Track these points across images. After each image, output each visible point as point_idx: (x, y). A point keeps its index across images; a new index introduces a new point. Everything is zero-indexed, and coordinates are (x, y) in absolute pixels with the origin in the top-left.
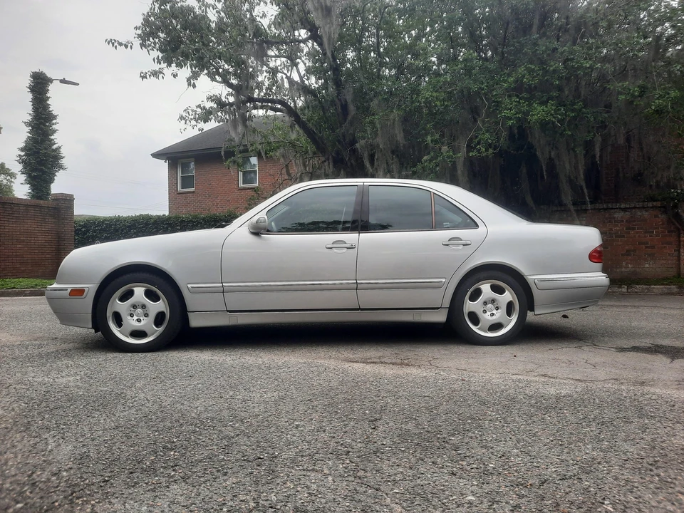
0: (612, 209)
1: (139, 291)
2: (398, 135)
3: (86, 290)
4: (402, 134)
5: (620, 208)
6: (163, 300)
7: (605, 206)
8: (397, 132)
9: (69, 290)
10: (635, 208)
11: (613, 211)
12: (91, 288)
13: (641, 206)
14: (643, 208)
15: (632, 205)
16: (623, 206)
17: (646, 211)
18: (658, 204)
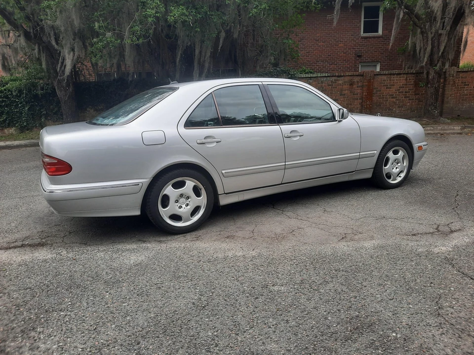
2: (75, 20)
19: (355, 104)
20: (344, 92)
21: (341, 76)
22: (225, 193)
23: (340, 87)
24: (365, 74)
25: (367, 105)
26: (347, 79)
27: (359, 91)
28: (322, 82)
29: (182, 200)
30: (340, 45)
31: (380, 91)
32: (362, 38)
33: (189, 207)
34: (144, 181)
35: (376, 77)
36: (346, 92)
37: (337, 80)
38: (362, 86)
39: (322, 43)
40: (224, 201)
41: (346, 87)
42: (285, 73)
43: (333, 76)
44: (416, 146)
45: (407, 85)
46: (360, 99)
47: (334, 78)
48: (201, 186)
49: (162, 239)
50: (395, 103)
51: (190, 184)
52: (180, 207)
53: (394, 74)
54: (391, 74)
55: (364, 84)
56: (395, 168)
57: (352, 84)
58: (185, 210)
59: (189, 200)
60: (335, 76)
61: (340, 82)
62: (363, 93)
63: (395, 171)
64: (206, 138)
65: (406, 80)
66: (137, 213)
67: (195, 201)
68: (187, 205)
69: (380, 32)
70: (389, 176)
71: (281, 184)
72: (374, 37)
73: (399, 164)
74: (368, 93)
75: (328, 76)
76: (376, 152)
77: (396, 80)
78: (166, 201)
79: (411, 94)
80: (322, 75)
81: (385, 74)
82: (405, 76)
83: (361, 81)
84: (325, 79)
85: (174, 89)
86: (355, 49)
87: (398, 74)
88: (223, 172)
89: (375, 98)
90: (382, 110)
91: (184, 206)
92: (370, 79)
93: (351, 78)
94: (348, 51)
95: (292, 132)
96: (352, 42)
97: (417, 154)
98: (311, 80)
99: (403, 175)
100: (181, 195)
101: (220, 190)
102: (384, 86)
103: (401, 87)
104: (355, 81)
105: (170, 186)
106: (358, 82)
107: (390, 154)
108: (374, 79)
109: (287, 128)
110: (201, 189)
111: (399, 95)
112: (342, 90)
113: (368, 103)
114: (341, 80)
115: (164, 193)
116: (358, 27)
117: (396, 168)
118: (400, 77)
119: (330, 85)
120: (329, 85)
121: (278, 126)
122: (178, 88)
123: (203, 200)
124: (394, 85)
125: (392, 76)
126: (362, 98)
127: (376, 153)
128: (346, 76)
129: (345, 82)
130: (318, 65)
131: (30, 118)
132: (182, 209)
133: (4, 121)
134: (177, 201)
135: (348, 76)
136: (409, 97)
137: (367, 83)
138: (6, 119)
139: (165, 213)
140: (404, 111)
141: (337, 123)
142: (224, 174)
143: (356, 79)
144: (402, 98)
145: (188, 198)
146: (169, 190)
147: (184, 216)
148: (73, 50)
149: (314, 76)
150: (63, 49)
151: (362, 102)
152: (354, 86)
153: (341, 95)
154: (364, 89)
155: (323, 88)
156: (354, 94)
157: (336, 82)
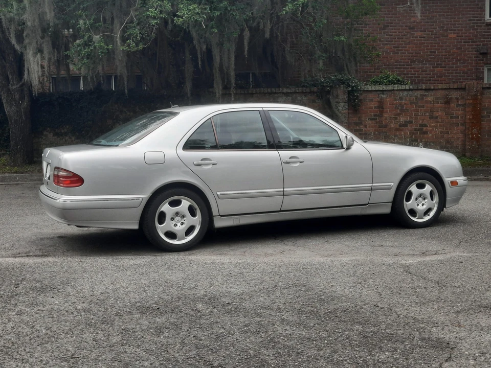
0: (276, 93)
2: (48, 14)
4: (53, 14)
5: (283, 93)
7: (269, 90)
8: (47, 10)
10: (295, 93)
11: (276, 95)
13: (300, 91)
14: (303, 92)
15: (293, 90)
16: (285, 90)
17: (305, 96)
18: (315, 89)
19: (454, 132)
20: (436, 114)
21: (430, 90)
22: (220, 215)
23: (429, 105)
24: (467, 87)
25: (472, 134)
26: (440, 94)
27: (460, 113)
28: (401, 98)
29: (178, 218)
30: (450, 36)
32: (488, 24)
33: (184, 226)
34: (144, 196)
35: (486, 91)
36: (440, 113)
37: (425, 96)
38: (464, 105)
39: (420, 33)
40: (219, 223)
41: (439, 105)
42: (343, 83)
43: (418, 90)
44: (447, 180)
46: (462, 125)
47: (419, 92)
48: (196, 206)
49: (156, 254)
51: (186, 203)
52: (176, 225)
55: (468, 101)
56: (420, 205)
57: (448, 102)
58: (180, 228)
59: (185, 219)
60: (421, 89)
61: (429, 99)
62: (466, 115)
63: (421, 208)
64: (202, 160)
66: (136, 227)
67: (190, 220)
68: (182, 224)
70: (413, 212)
71: (280, 211)
73: (426, 200)
74: (473, 115)
75: (410, 90)
76: (392, 184)
78: (162, 218)
80: (400, 88)
83: (463, 98)
84: (405, 93)
85: (175, 114)
86: (476, 42)
88: (219, 193)
89: (485, 124)
91: (179, 224)
92: (476, 95)
93: (447, 92)
94: (464, 45)
95: (291, 158)
96: (471, 31)
97: (449, 190)
98: (383, 94)
99: (432, 214)
100: (177, 214)
101: (215, 212)
104: (453, 97)
105: (167, 204)
106: (457, 99)
107: (413, 188)
108: (482, 94)
109: (286, 154)
110: (196, 209)
112: (432, 111)
113: (475, 131)
114: (431, 95)
115: (162, 209)
116: (481, 8)
117: (423, 205)
119: (414, 103)
120: (411, 103)
121: (277, 152)
122: (179, 113)
123: (197, 221)
126: (464, 124)
127: (394, 185)
128: (438, 89)
129: (437, 99)
130: (414, 68)
132: (177, 228)
134: (172, 219)
135: (442, 89)
137: (471, 101)
139: (161, 229)
141: (344, 151)
142: (220, 196)
143: (455, 95)
145: (183, 217)
146: (165, 207)
147: (179, 235)
148: (40, 50)
149: (389, 88)
150: (26, 50)
151: (465, 130)
152: (452, 105)
153: (431, 118)
154: (467, 109)
155: (402, 107)
156: (451, 117)
157: (423, 99)
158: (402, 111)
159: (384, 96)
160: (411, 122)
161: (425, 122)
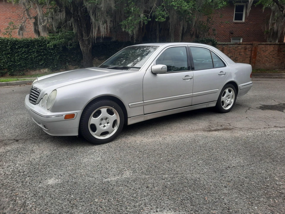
1: (104, 110)
3: (76, 114)
6: (116, 114)
9: (64, 116)
12: (78, 112)
19: (247, 60)
20: (241, 53)
21: (240, 44)
23: (239, 50)
24: (253, 44)
26: (243, 46)
27: (249, 53)
28: (230, 47)
30: (221, 26)
31: (260, 53)
32: (234, 23)
35: (259, 45)
36: (243, 53)
41: (243, 50)
42: (211, 41)
45: (274, 50)
46: (249, 58)
47: (236, 45)
50: (267, 60)
53: (268, 45)
54: (266, 44)
57: (245, 49)
60: (237, 44)
61: (240, 48)
62: (251, 54)
65: (274, 48)
69: (244, 20)
72: (240, 23)
74: (254, 54)
77: (269, 48)
79: (275, 56)
81: (264, 44)
82: (274, 46)
83: (251, 48)
86: (230, 29)
87: (270, 45)
89: (257, 58)
90: (260, 64)
92: (256, 47)
93: (246, 45)
94: (226, 30)
102: (262, 51)
103: (271, 52)
106: (249, 48)
108: (258, 47)
111: (270, 56)
113: (254, 60)
114: (240, 46)
116: (232, 17)
118: (271, 46)
119: (234, 49)
124: (267, 51)
125: (267, 46)
126: (251, 57)
128: (243, 44)
129: (242, 48)
131: (59, 63)
133: (42, 65)
136: (274, 57)
137: (254, 49)
138: (43, 63)
140: (271, 65)
143: (248, 46)
144: (271, 58)
149: (226, 43)
151: (250, 60)
152: (247, 50)
153: (240, 55)
154: (252, 52)
155: (230, 50)
156: (246, 55)
157: (237, 48)
158: (230, 52)
159: (224, 46)
160: (233, 56)
161: (237, 56)
